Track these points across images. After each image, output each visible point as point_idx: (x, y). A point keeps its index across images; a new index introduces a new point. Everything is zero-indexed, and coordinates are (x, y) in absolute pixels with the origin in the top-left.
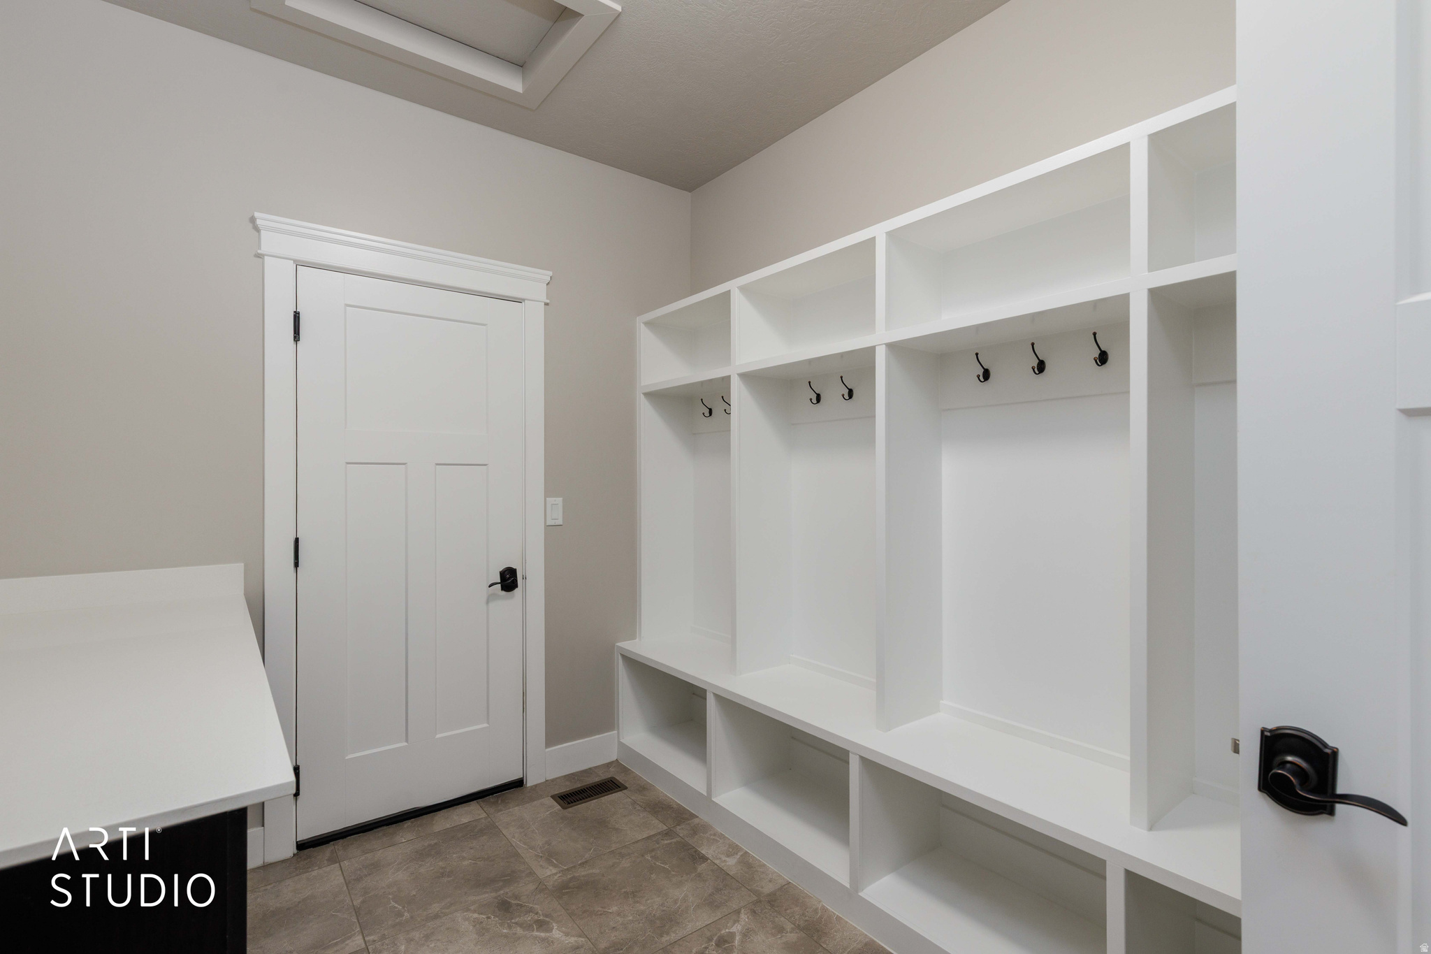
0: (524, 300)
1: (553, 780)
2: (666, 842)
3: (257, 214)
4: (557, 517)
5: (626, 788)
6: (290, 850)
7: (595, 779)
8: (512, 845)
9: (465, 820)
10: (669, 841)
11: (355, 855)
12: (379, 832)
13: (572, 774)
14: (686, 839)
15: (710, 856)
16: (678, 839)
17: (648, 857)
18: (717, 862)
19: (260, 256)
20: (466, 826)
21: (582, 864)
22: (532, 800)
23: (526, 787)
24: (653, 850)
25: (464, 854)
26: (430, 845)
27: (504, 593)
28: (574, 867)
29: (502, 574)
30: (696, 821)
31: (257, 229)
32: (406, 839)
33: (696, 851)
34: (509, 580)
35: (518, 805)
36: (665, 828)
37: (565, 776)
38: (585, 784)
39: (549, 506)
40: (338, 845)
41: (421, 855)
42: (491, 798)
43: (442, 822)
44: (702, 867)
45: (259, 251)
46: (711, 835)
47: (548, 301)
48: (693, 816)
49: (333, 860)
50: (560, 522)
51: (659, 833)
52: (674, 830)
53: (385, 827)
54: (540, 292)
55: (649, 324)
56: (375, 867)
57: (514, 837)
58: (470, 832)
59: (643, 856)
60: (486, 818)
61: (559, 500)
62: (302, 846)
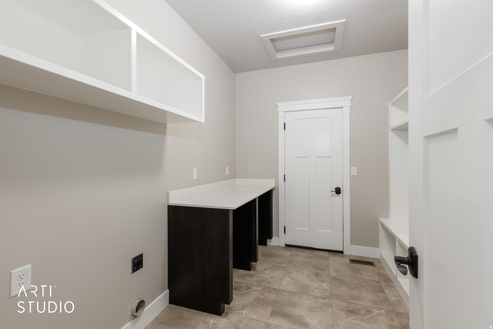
0: (343, 107)
1: (353, 256)
2: (375, 283)
3: (277, 103)
4: (355, 173)
5: (375, 266)
6: (284, 245)
7: (367, 260)
8: (329, 264)
9: (322, 255)
10: (376, 284)
11: (295, 251)
12: (302, 249)
13: (360, 256)
14: (383, 286)
15: (387, 294)
16: (380, 285)
17: (365, 284)
18: (388, 296)
19: (278, 112)
20: (321, 256)
21: (343, 276)
22: (343, 257)
23: (344, 254)
24: (368, 283)
25: (316, 261)
26: (311, 256)
27: (336, 194)
28: (341, 275)
29: (336, 189)
30: (392, 284)
31: (277, 107)
32: (307, 253)
33: (384, 290)
34: (338, 191)
35: (338, 257)
36: (378, 280)
37: (358, 256)
38: (362, 260)
39: (352, 170)
40: (292, 248)
41: (307, 257)
42: (332, 253)
43: (317, 253)
44: (380, 294)
45: (278, 111)
46: (393, 289)
47: (351, 105)
48: (392, 282)
49: (290, 250)
50: (356, 175)
51: (375, 281)
52: (381, 282)
53: (304, 249)
54: (349, 103)
55: (392, 104)
56: (297, 255)
57: (331, 263)
58: (322, 257)
59: (363, 283)
60: (327, 256)
61: (356, 168)
62: (287, 245)
